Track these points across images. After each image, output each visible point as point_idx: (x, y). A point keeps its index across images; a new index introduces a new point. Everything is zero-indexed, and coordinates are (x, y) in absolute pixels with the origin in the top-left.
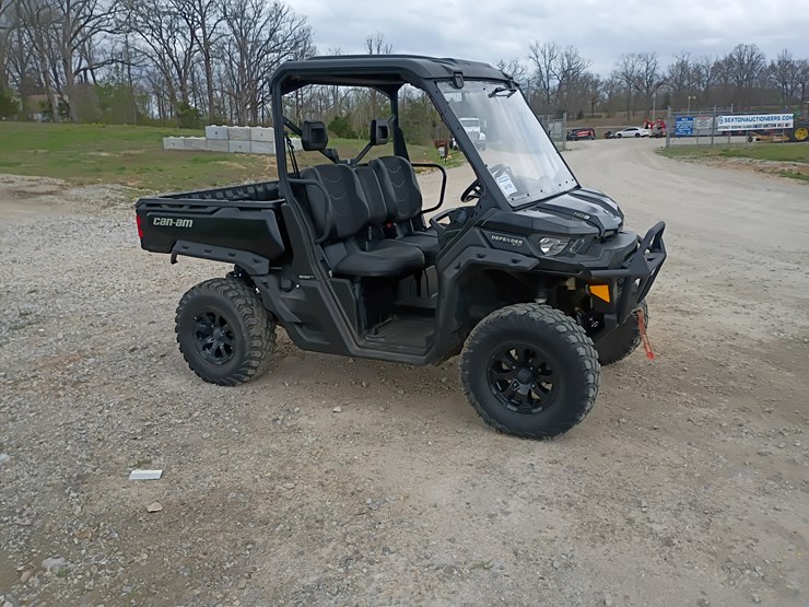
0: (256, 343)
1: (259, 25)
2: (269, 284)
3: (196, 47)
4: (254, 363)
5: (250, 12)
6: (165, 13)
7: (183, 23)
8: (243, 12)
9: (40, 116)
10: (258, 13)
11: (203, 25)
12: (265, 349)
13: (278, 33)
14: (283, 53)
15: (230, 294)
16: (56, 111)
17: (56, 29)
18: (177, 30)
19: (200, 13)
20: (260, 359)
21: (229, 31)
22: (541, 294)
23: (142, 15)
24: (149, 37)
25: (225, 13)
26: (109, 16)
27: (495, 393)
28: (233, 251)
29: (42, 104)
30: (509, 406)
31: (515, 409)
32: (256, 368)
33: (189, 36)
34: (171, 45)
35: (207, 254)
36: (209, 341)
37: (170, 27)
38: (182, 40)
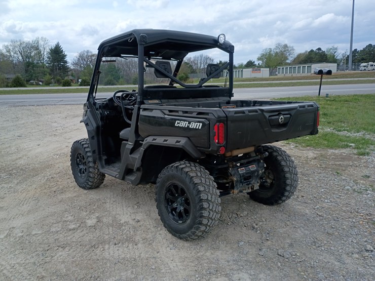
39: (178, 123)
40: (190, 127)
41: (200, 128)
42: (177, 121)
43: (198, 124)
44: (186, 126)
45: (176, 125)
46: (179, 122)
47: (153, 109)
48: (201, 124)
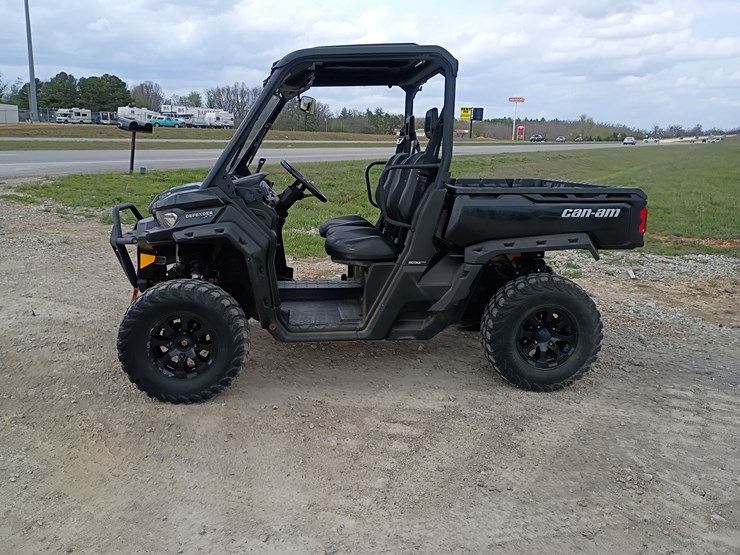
39: (568, 212)
40: (597, 215)
41: (616, 215)
42: (566, 211)
43: (613, 210)
44: (588, 216)
45: (563, 215)
46: (571, 210)
47: (498, 194)
48: (619, 211)
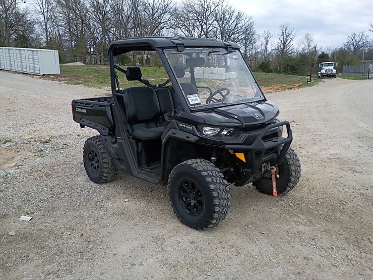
0: (105, 165)
1: (231, 22)
2: (107, 140)
3: (202, 33)
4: (105, 174)
5: (227, 17)
6: (191, 19)
7: (198, 23)
8: (224, 17)
9: (138, 63)
10: (230, 18)
11: (206, 24)
12: (110, 169)
13: (239, 25)
14: (240, 34)
15: (98, 143)
16: (144, 62)
17: (147, 28)
18: (196, 26)
19: (205, 18)
20: (108, 173)
21: (217, 26)
22: (214, 155)
23: (182, 21)
24: (183, 30)
25: (216, 18)
26: (168, 22)
27: (181, 202)
28: (97, 124)
29: (139, 59)
30: (186, 210)
31: (188, 212)
32: (107, 177)
33: (200, 29)
34: (193, 33)
35: (89, 125)
36: (93, 163)
37: (193, 26)
38: (197, 30)
